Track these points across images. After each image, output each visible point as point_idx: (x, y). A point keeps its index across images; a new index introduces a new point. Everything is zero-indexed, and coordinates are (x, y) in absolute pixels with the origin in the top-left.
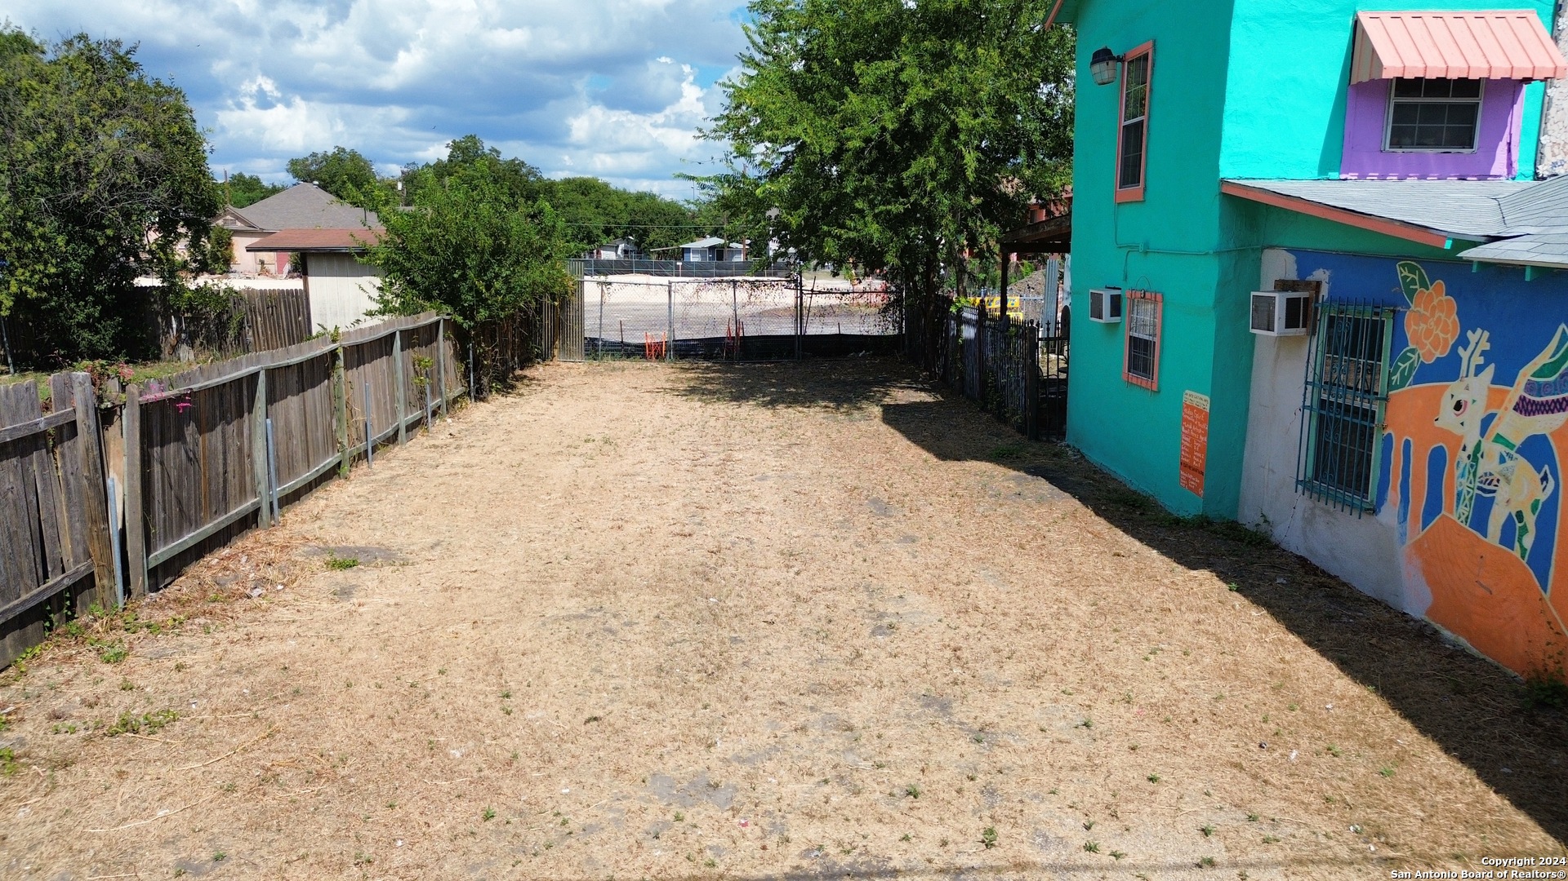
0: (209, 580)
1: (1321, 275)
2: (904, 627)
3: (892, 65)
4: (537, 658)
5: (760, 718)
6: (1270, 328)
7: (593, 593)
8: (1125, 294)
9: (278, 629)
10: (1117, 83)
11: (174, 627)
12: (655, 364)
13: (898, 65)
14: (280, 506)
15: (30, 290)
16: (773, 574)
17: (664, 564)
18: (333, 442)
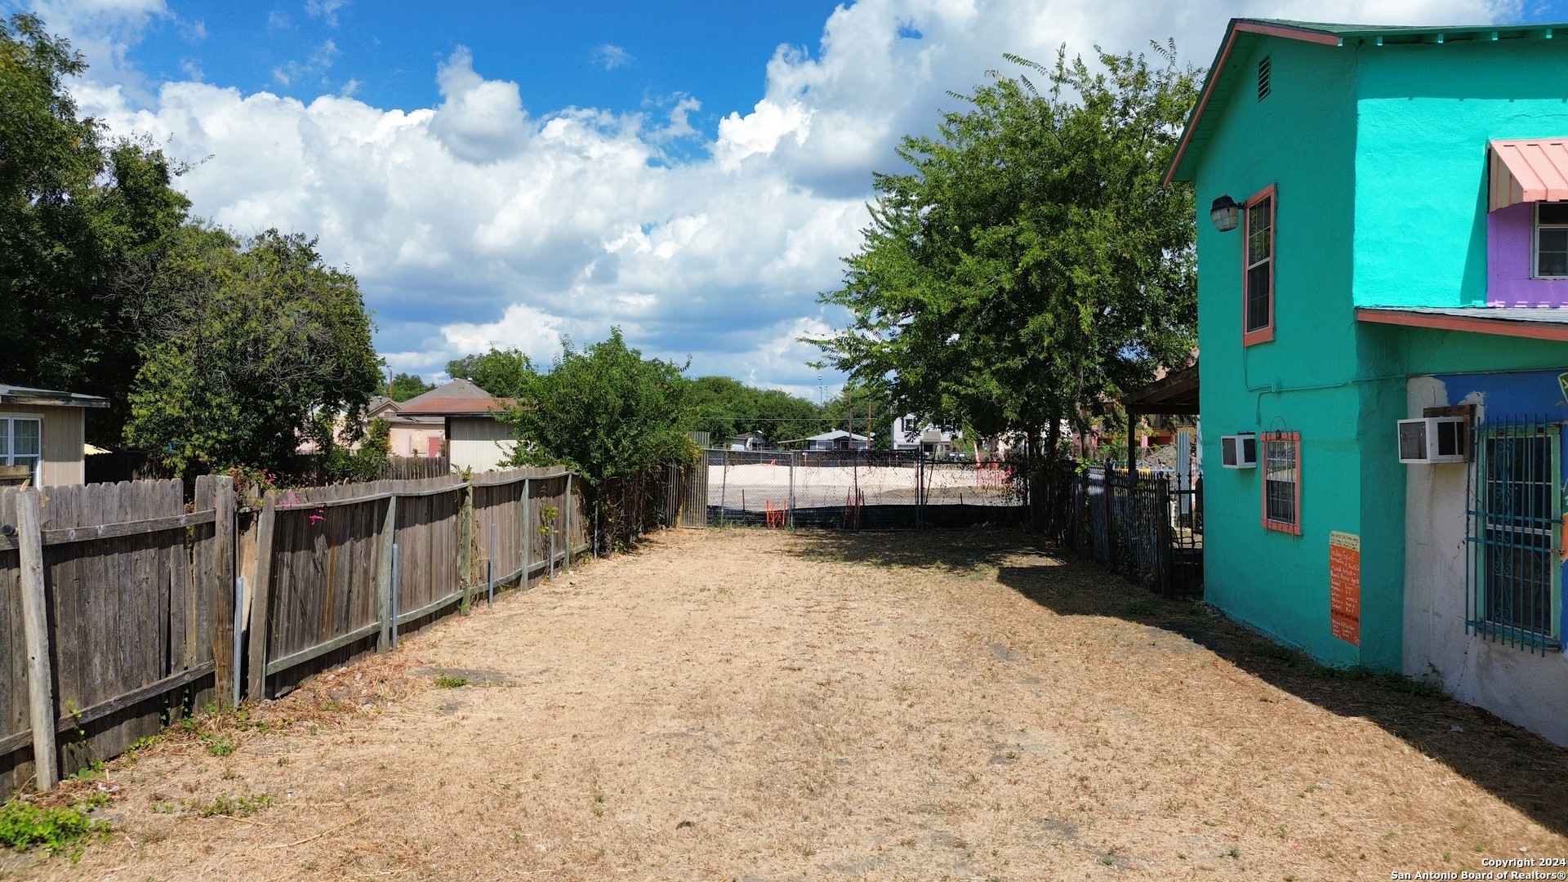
0: (323, 693)
1: (1475, 398)
2: (1026, 758)
3: (1010, 230)
4: (634, 768)
5: (864, 832)
6: (1422, 456)
7: (695, 715)
8: (1259, 437)
9: (382, 736)
10: (1240, 228)
11: (282, 727)
12: (775, 532)
13: (1016, 229)
14: (400, 633)
15: (202, 454)
16: (884, 706)
17: (772, 693)
18: (456, 579)
